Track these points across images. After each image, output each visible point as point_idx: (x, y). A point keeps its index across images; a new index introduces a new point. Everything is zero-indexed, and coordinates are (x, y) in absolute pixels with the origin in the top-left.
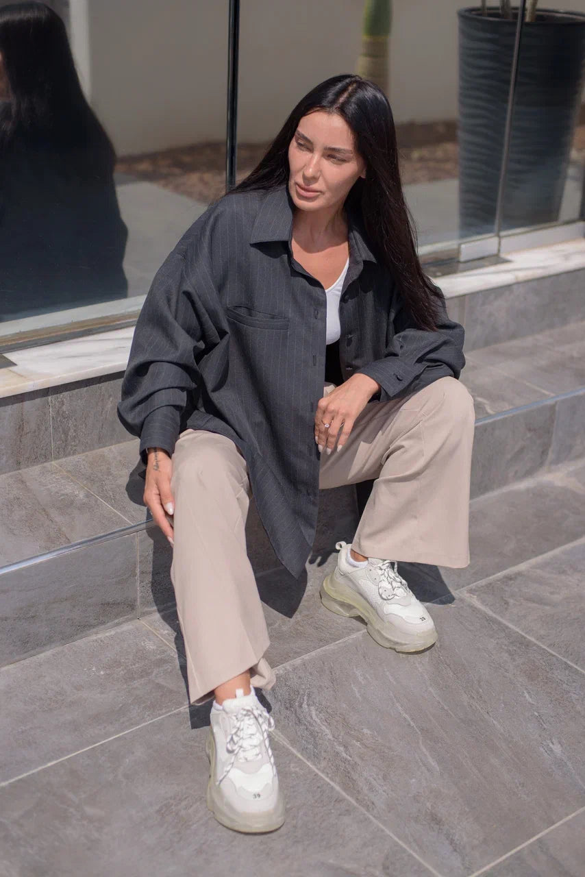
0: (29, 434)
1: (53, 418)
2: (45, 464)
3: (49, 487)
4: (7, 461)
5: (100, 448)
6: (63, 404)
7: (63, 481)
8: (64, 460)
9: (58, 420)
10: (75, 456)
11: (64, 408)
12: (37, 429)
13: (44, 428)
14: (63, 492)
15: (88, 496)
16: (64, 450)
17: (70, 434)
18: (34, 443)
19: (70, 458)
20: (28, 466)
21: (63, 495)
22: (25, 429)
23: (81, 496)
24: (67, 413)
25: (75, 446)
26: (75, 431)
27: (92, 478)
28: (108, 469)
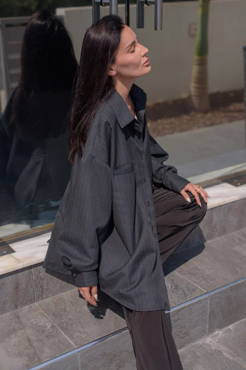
0: (22, 290)
1: (35, 280)
2: (32, 305)
3: (33, 320)
4: (10, 305)
5: (61, 293)
6: (40, 273)
7: (40, 317)
8: (42, 301)
9: (38, 281)
10: (47, 299)
11: (41, 274)
12: (26, 287)
13: (30, 286)
14: (39, 324)
15: (53, 327)
16: (41, 296)
17: (44, 287)
18: (25, 294)
19: (45, 300)
20: (22, 307)
21: (39, 326)
22: (19, 288)
23: (49, 327)
24: (42, 277)
25: (47, 293)
26: (47, 286)
27: (56, 314)
28: (65, 307)
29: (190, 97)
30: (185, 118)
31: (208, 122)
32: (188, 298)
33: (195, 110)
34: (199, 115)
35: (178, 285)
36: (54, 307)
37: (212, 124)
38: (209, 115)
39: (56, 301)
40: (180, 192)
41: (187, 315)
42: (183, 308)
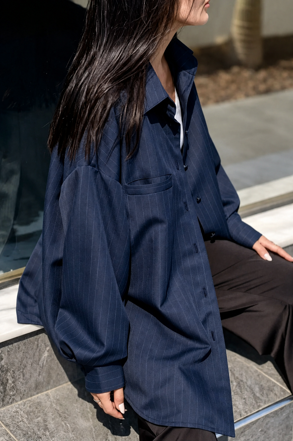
10: (13, 405)
16: (3, 400)
17: (8, 385)
19: (10, 406)
25: (13, 395)
26: (13, 382)
27: (29, 433)
28: (45, 421)
29: (230, 43)
30: (224, 77)
31: (262, 87)
32: (261, 404)
33: (240, 64)
34: (246, 74)
35: (242, 381)
36: (25, 420)
37: (268, 91)
38: (262, 74)
39: (28, 408)
40: (252, 246)
41: (259, 434)
42: (253, 423)
